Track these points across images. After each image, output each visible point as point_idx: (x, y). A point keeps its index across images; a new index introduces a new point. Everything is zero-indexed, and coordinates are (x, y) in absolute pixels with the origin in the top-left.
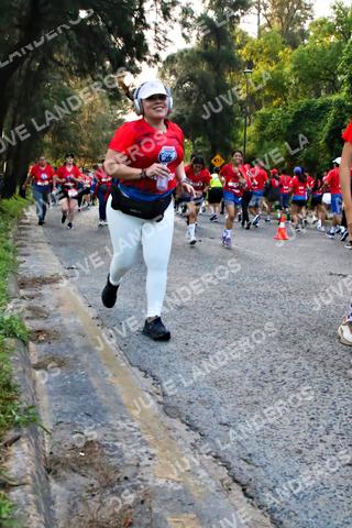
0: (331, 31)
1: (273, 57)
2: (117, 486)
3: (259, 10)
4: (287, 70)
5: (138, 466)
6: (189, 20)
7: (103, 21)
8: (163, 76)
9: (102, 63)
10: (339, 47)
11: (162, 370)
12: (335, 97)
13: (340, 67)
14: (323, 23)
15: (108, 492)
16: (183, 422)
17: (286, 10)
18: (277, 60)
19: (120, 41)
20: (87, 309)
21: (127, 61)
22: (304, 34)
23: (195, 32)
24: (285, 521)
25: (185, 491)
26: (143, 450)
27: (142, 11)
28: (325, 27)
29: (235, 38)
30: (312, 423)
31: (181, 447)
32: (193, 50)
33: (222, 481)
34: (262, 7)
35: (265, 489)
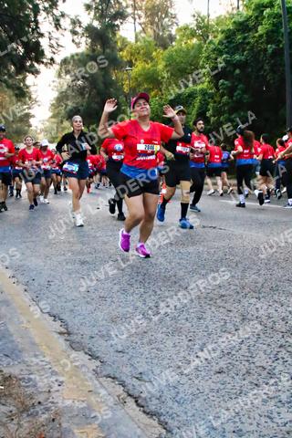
0: (193, 34)
1: (148, 57)
2: (32, 410)
3: (135, 20)
4: (160, 67)
5: (49, 391)
6: (78, 29)
7: (5, 32)
8: (59, 76)
9: (6, 67)
10: (200, 47)
11: (68, 314)
12: (199, 87)
13: (201, 63)
14: (186, 28)
15: (25, 415)
16: (86, 353)
17: (156, 20)
18: (152, 59)
19: (20, 48)
20: (5, 271)
21: (28, 64)
22: (172, 38)
23: (84, 39)
24: (170, 421)
25: (89, 408)
26: (53, 379)
27: (36, 22)
28: (188, 32)
29: (116, 42)
30: (190, 343)
31: (84, 374)
32: (82, 54)
33: (118, 396)
34: (137, 17)
35: (153, 399)
